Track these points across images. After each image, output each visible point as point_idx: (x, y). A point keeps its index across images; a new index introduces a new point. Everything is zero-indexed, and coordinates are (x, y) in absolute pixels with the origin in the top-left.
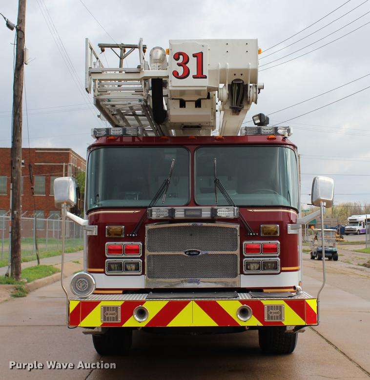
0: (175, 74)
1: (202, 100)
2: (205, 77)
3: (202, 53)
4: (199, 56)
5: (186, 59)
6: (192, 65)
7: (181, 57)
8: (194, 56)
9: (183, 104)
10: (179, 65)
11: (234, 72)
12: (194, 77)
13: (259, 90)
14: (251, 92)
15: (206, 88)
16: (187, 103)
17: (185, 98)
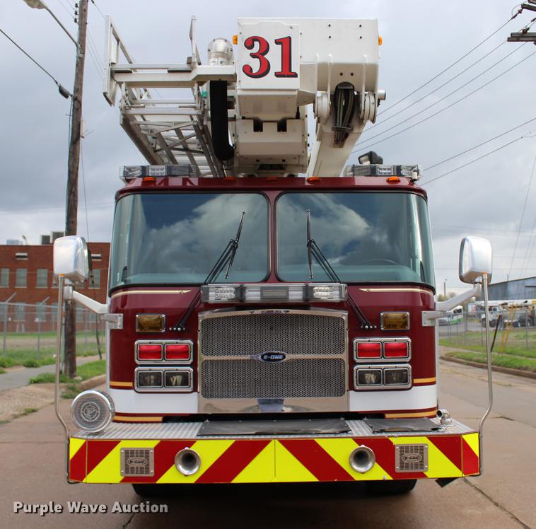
0: (247, 70)
1: (288, 121)
2: (295, 75)
3: (290, 38)
4: (285, 43)
5: (265, 48)
6: (274, 57)
7: (257, 44)
8: (277, 42)
9: (258, 126)
10: (253, 56)
11: (340, 69)
12: (278, 75)
13: (379, 101)
14: (367, 102)
15: (296, 93)
16: (265, 126)
17: (262, 117)
